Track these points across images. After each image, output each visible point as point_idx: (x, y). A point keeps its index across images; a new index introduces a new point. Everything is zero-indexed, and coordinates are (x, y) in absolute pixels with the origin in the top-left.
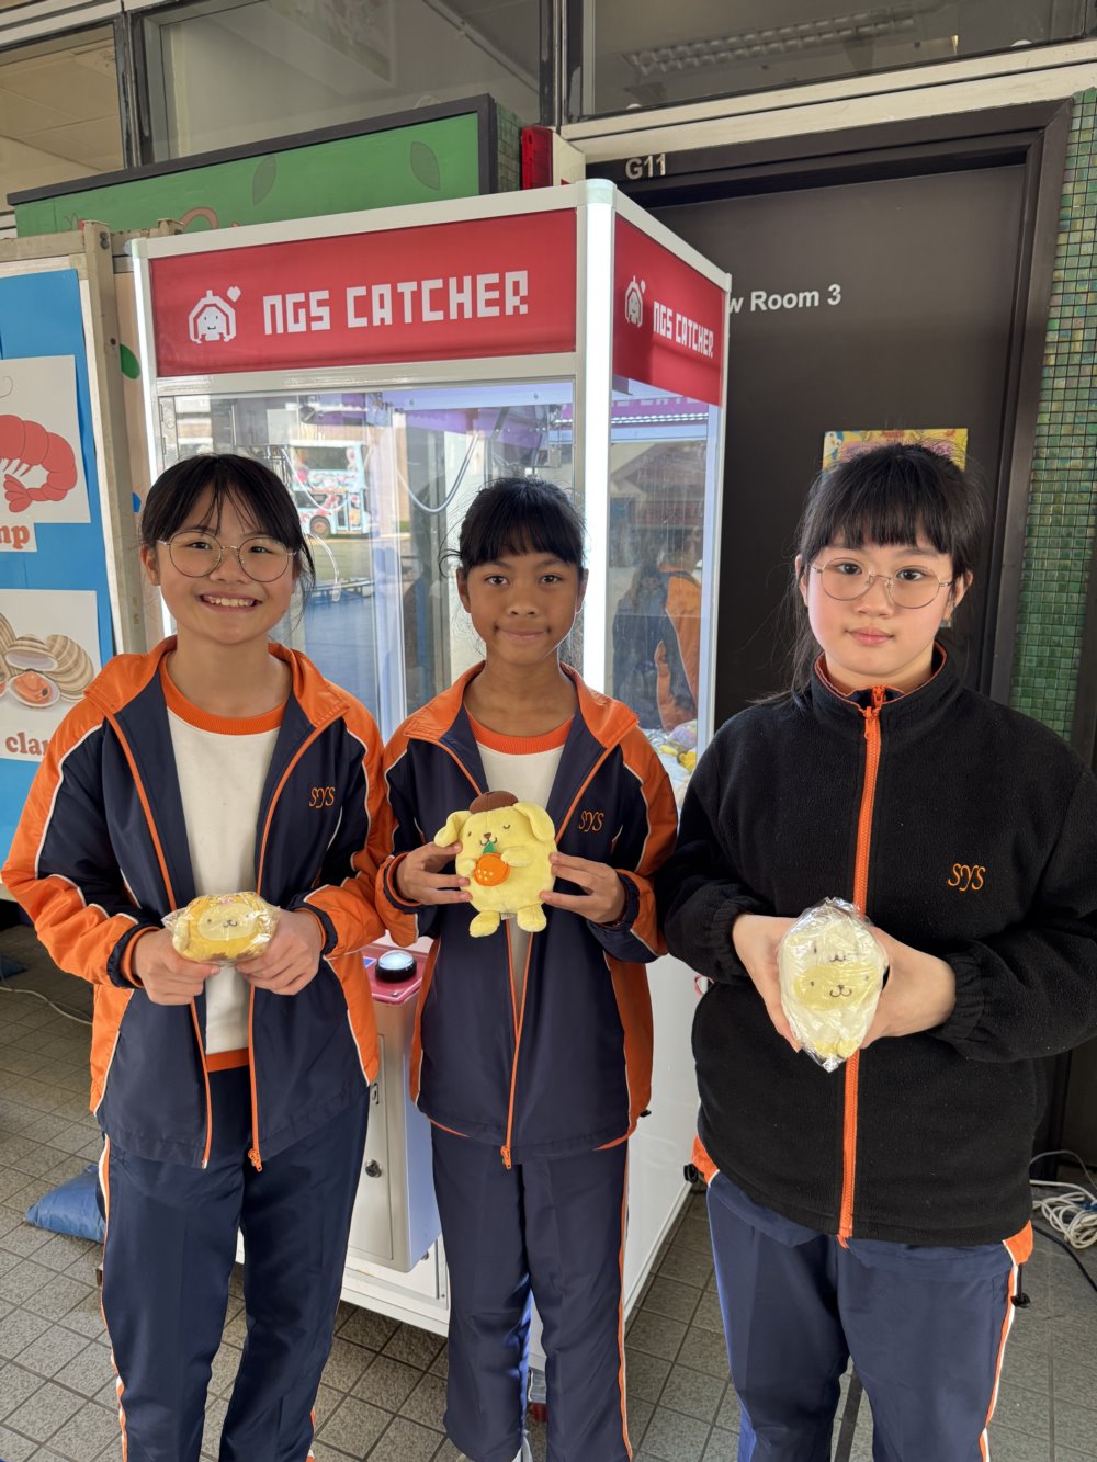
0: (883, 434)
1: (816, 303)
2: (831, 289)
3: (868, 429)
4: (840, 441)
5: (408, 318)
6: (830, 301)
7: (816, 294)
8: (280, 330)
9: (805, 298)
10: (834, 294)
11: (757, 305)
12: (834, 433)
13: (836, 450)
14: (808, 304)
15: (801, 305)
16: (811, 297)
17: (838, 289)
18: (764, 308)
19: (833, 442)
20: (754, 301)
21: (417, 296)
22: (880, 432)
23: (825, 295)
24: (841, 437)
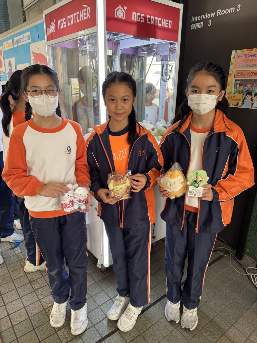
0: (248, 50)
1: (234, 11)
2: (238, 6)
3: (243, 49)
4: (236, 53)
5: (75, 23)
6: (238, 10)
7: (234, 8)
8: (60, 29)
9: (231, 10)
10: (239, 7)
11: (219, 14)
12: (234, 51)
13: (235, 56)
14: (232, 12)
15: (230, 12)
16: (232, 9)
17: (240, 5)
18: (220, 14)
19: (234, 54)
20: (218, 13)
21: (76, 16)
22: (247, 50)
23: (237, 8)
24: (236, 52)
